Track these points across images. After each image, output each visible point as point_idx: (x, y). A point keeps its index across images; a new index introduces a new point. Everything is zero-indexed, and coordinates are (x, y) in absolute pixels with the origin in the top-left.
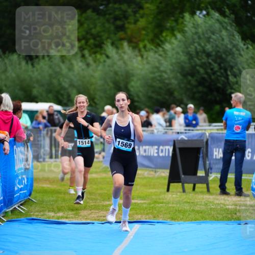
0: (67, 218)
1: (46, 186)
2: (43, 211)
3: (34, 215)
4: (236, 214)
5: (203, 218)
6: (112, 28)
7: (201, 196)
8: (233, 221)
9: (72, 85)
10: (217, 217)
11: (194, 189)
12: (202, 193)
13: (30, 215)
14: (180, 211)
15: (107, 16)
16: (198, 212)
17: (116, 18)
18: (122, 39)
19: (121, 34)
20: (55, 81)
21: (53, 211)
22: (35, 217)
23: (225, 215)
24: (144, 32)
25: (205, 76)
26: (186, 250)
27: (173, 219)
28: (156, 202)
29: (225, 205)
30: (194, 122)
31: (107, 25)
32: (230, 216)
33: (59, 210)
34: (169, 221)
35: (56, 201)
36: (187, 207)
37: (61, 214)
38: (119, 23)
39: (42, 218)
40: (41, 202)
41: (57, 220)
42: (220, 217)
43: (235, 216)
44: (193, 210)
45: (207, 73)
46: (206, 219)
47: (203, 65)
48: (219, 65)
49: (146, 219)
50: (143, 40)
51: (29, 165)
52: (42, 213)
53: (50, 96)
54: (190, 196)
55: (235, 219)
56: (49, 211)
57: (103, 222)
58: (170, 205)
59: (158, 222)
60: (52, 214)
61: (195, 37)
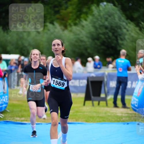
0: (26, 121)
1: (15, 102)
2: (13, 117)
3: (8, 119)
4: (122, 118)
5: (104, 121)
6: (53, 12)
7: (102, 108)
8: (120, 122)
9: (30, 45)
10: (112, 120)
11: (99, 104)
12: (103, 106)
13: (6, 119)
14: (91, 117)
15: (50, 5)
16: (101, 117)
17: (55, 6)
18: (58, 19)
19: (58, 16)
20: (20, 43)
21: (19, 117)
22: (8, 120)
23: (116, 119)
24: (71, 15)
25: (105, 40)
26: (94, 139)
27: (87, 121)
28: (77, 112)
29: (116, 113)
30: (99, 66)
31: (50, 10)
32: (119, 120)
33: (22, 116)
34: (84, 122)
35: (21, 111)
36: (95, 115)
37: (23, 119)
38: (56, 9)
39: (13, 121)
40: (12, 112)
41: (21, 122)
42: (113, 120)
43: (122, 120)
44: (98, 117)
45: (106, 38)
46: (105, 121)
47: (104, 34)
48: (113, 33)
49: (72, 121)
50: (70, 19)
51: (5, 90)
52: (12, 118)
53: (17, 51)
54: (97, 108)
55: (122, 121)
56: (17, 117)
57: (47, 123)
58: (85, 114)
59: (78, 123)
60: (18, 119)
61: (99, 17)
